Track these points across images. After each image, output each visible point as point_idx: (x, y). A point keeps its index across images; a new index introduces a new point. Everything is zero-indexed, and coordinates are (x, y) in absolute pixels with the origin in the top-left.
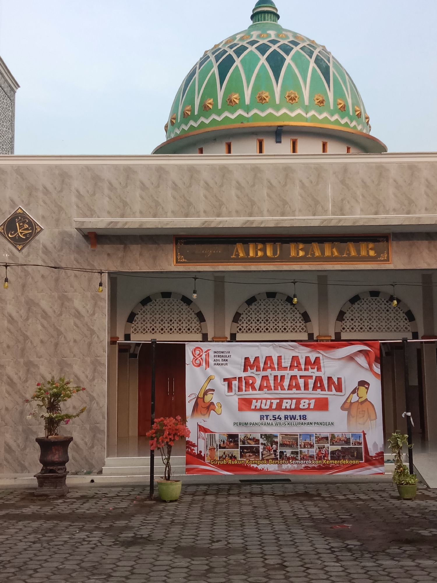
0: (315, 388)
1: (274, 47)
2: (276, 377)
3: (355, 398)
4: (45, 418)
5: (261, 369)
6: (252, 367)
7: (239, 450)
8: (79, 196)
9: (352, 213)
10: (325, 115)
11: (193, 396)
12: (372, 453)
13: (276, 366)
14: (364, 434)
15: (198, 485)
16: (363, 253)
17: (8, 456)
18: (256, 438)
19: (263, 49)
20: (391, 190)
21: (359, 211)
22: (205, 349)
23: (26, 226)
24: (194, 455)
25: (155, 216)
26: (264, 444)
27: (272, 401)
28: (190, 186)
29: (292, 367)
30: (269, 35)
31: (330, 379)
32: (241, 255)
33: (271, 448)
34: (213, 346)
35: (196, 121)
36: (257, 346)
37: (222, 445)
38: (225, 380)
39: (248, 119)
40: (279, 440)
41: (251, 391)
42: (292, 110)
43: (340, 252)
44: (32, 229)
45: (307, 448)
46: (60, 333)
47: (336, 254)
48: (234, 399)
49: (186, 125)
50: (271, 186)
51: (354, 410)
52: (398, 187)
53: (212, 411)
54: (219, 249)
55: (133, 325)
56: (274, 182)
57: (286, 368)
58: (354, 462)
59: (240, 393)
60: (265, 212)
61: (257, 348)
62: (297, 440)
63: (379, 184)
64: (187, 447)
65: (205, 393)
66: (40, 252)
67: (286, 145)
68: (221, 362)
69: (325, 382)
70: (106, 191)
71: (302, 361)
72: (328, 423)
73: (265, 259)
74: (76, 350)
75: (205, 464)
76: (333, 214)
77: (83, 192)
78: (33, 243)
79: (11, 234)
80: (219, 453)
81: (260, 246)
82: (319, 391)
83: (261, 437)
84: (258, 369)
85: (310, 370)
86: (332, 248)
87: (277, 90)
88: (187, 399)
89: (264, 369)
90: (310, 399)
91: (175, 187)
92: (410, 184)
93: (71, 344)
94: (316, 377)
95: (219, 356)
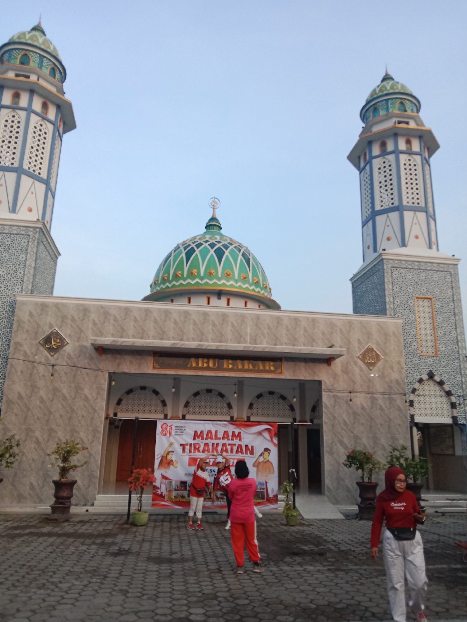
0: (237, 452)
1: (219, 245)
2: (213, 444)
3: (261, 459)
4: (60, 467)
5: (205, 438)
6: (199, 437)
7: (187, 492)
8: (94, 324)
9: (261, 343)
10: (247, 285)
11: (160, 456)
12: (271, 495)
13: (214, 437)
14: (266, 483)
15: (157, 515)
16: (267, 368)
17: (31, 492)
19: (212, 245)
20: (284, 331)
21: (265, 343)
22: (169, 425)
23: (58, 340)
24: (157, 495)
25: (141, 338)
27: (210, 460)
28: (165, 321)
29: (223, 438)
30: (216, 238)
31: (247, 446)
32: (194, 365)
34: (175, 422)
35: (170, 283)
36: (203, 424)
37: (176, 489)
38: (181, 445)
39: (202, 285)
41: (197, 453)
42: (228, 281)
43: (254, 366)
44: (62, 343)
46: (73, 411)
47: (251, 367)
48: (186, 458)
49: (164, 285)
50: (214, 325)
51: (261, 467)
52: (288, 330)
53: (171, 466)
54: (180, 361)
55: (120, 407)
56: (216, 322)
57: (220, 439)
58: (259, 501)
59: (190, 454)
60: (210, 340)
61: (202, 425)
63: (277, 328)
64: (154, 489)
65: (168, 453)
66: (66, 357)
67: (223, 301)
68: (179, 433)
69: (244, 448)
70: (112, 321)
71: (230, 434)
73: (208, 369)
74: (83, 422)
75: (164, 501)
76: (250, 343)
77: (97, 321)
78: (61, 352)
79: (48, 345)
80: (174, 493)
81: (206, 360)
82: (240, 454)
84: (202, 439)
85: (235, 440)
86: (249, 364)
87: (220, 269)
88: (156, 457)
89: (206, 439)
90: (234, 459)
91: (156, 321)
92: (295, 329)
93: (80, 418)
94: (238, 445)
95: (178, 429)
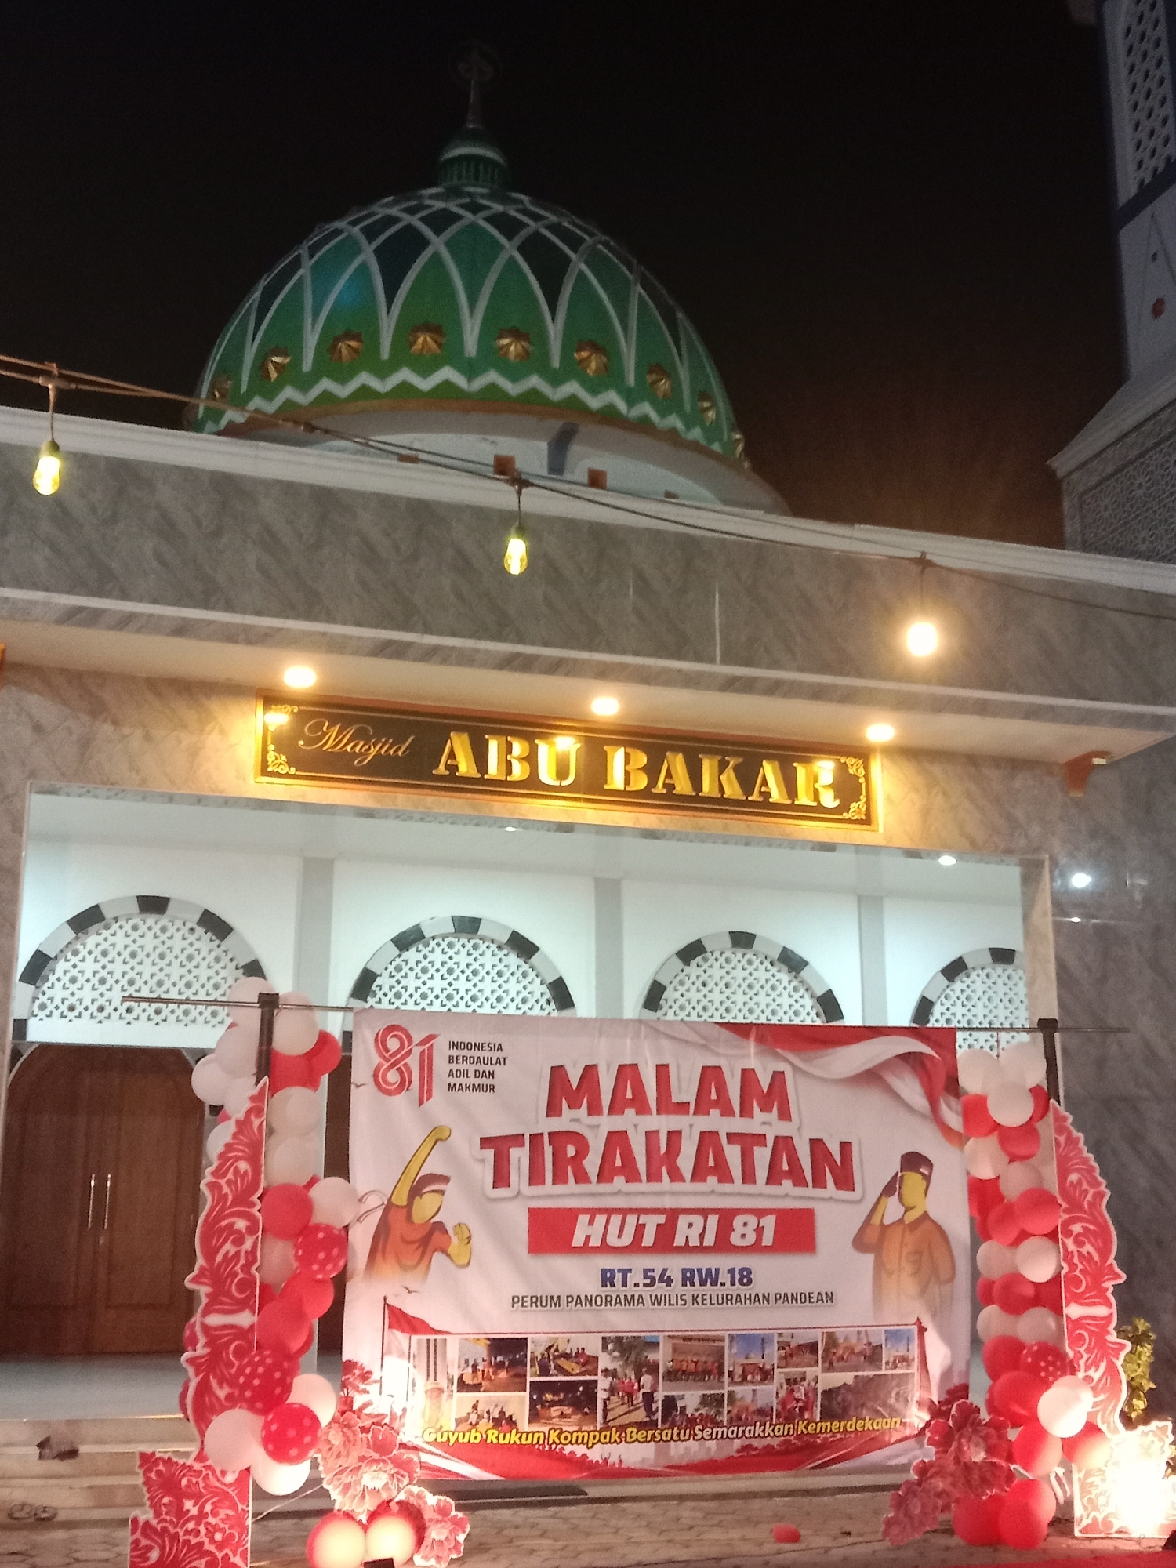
0: (773, 1177)
2: (651, 1136)
3: (893, 1210)
5: (605, 1107)
6: (574, 1101)
7: (527, 1394)
10: (672, 422)
11: (374, 1201)
13: (651, 1099)
14: (921, 1330)
18: (588, 1352)
19: (505, 225)
22: (419, 1034)
26: (613, 1374)
27: (643, 1219)
31: (817, 1145)
32: (464, 768)
33: (636, 1387)
35: (304, 389)
37: (468, 1380)
38: (485, 1142)
39: (468, 396)
40: (662, 1357)
41: (572, 1185)
42: (593, 391)
43: (744, 785)
45: (752, 1382)
47: (732, 789)
48: (513, 1212)
53: (438, 1257)
55: (38, 992)
57: (682, 1108)
59: (536, 1191)
62: (722, 1356)
64: (344, 1384)
65: (416, 1191)
68: (472, 1080)
69: (805, 1157)
71: (734, 1084)
72: (815, 1296)
73: (533, 788)
80: (457, 1405)
81: (519, 747)
82: (787, 1185)
83: (605, 1348)
84: (594, 1109)
85: (758, 1115)
86: (721, 770)
89: (615, 1108)
90: (760, 1213)
94: (776, 1138)
95: (465, 1059)
